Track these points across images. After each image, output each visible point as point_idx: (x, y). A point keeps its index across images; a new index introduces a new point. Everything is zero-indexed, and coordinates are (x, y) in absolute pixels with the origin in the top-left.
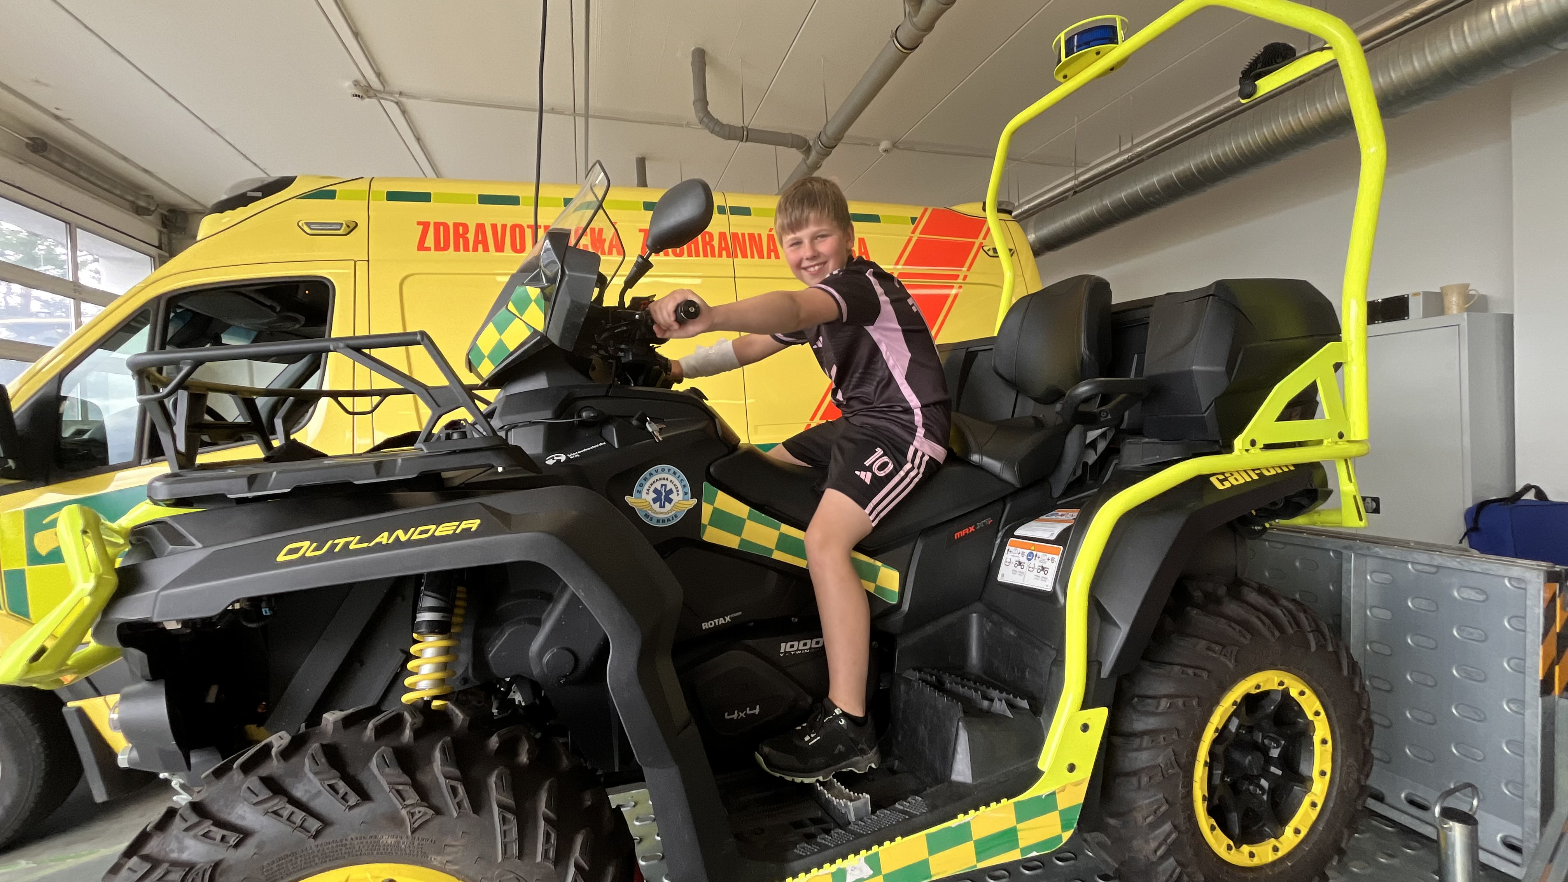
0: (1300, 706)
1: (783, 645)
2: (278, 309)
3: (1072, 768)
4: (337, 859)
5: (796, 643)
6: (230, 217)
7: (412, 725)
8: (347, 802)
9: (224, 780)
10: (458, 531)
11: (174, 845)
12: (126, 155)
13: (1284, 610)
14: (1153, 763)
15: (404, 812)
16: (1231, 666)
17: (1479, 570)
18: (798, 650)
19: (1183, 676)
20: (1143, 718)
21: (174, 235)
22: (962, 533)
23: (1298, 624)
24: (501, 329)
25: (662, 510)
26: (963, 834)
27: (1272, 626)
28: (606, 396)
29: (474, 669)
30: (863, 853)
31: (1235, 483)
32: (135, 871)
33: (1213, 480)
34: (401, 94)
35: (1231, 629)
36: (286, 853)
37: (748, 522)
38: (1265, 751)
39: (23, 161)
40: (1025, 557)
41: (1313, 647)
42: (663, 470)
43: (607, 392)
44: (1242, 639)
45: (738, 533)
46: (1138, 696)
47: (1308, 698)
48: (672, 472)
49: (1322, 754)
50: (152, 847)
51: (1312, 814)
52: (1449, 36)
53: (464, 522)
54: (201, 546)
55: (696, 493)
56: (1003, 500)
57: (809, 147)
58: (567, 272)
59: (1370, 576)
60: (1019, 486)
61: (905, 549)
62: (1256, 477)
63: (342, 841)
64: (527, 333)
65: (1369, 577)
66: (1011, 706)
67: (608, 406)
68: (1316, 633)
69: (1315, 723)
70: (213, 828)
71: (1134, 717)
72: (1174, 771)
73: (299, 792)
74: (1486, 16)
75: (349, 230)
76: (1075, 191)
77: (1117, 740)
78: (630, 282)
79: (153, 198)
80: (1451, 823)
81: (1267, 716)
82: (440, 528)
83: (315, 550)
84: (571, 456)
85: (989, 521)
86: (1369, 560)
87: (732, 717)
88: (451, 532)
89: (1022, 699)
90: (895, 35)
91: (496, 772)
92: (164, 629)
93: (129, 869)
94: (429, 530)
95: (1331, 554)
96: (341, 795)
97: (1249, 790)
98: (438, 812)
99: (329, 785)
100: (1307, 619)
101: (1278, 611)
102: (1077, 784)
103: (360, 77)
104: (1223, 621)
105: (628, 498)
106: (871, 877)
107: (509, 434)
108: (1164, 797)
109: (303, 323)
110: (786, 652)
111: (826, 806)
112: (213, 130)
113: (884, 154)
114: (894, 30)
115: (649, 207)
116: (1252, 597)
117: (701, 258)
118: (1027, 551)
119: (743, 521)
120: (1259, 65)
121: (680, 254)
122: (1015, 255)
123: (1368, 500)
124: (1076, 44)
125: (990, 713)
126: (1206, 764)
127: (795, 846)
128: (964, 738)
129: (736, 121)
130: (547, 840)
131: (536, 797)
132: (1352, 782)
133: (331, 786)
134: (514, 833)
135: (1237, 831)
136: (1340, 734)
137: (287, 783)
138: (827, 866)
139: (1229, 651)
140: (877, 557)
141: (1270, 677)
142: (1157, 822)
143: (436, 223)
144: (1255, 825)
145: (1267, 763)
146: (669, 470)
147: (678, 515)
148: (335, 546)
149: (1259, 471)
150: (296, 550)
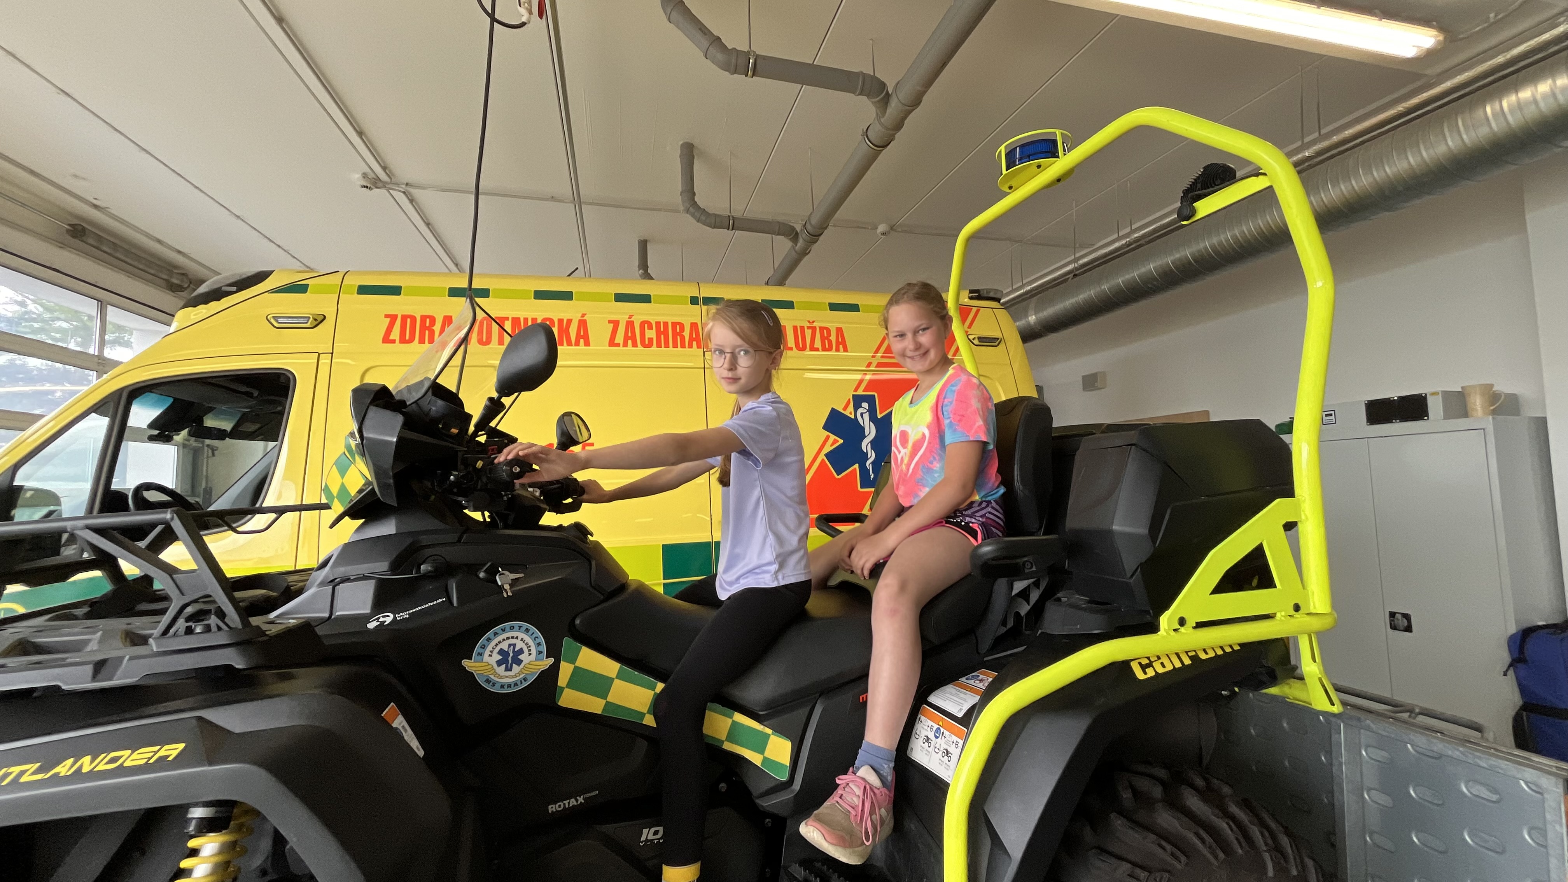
1: (645, 831)
2: (256, 394)
5: (661, 829)
6: (203, 310)
10: (151, 761)
12: (161, 238)
13: (1231, 823)
23: (1251, 842)
24: (343, 472)
25: (509, 673)
27: (1214, 845)
28: (458, 542)
29: (272, 860)
31: (1160, 668)
33: (1135, 664)
34: (407, 184)
35: (1159, 848)
39: (63, 245)
40: (933, 732)
42: (512, 628)
43: (460, 538)
44: (1175, 863)
45: (604, 694)
48: (523, 629)
52: (1443, 131)
53: (167, 747)
55: (554, 651)
57: (797, 234)
58: (365, 435)
59: (1365, 752)
61: (803, 712)
64: (363, 482)
68: (1275, 852)
74: (1479, 113)
75: (317, 322)
76: (1075, 274)
79: (187, 275)
82: (134, 755)
84: (399, 617)
88: (143, 762)
90: (866, 133)
94: (120, 758)
100: (1262, 834)
101: (1223, 825)
103: (368, 170)
104: (1152, 837)
105: (465, 663)
107: (336, 589)
110: (647, 840)
113: (883, 237)
114: (865, 130)
115: (620, 298)
116: (1194, 802)
117: (671, 349)
118: (936, 726)
119: (610, 680)
120: (1199, 186)
121: (650, 345)
122: (1002, 343)
123: (1397, 615)
124: (1018, 157)
129: (724, 212)
139: (1158, 879)
140: (768, 723)
143: (403, 316)
146: (520, 627)
147: (527, 677)
148: (7, 775)
149: (1194, 654)
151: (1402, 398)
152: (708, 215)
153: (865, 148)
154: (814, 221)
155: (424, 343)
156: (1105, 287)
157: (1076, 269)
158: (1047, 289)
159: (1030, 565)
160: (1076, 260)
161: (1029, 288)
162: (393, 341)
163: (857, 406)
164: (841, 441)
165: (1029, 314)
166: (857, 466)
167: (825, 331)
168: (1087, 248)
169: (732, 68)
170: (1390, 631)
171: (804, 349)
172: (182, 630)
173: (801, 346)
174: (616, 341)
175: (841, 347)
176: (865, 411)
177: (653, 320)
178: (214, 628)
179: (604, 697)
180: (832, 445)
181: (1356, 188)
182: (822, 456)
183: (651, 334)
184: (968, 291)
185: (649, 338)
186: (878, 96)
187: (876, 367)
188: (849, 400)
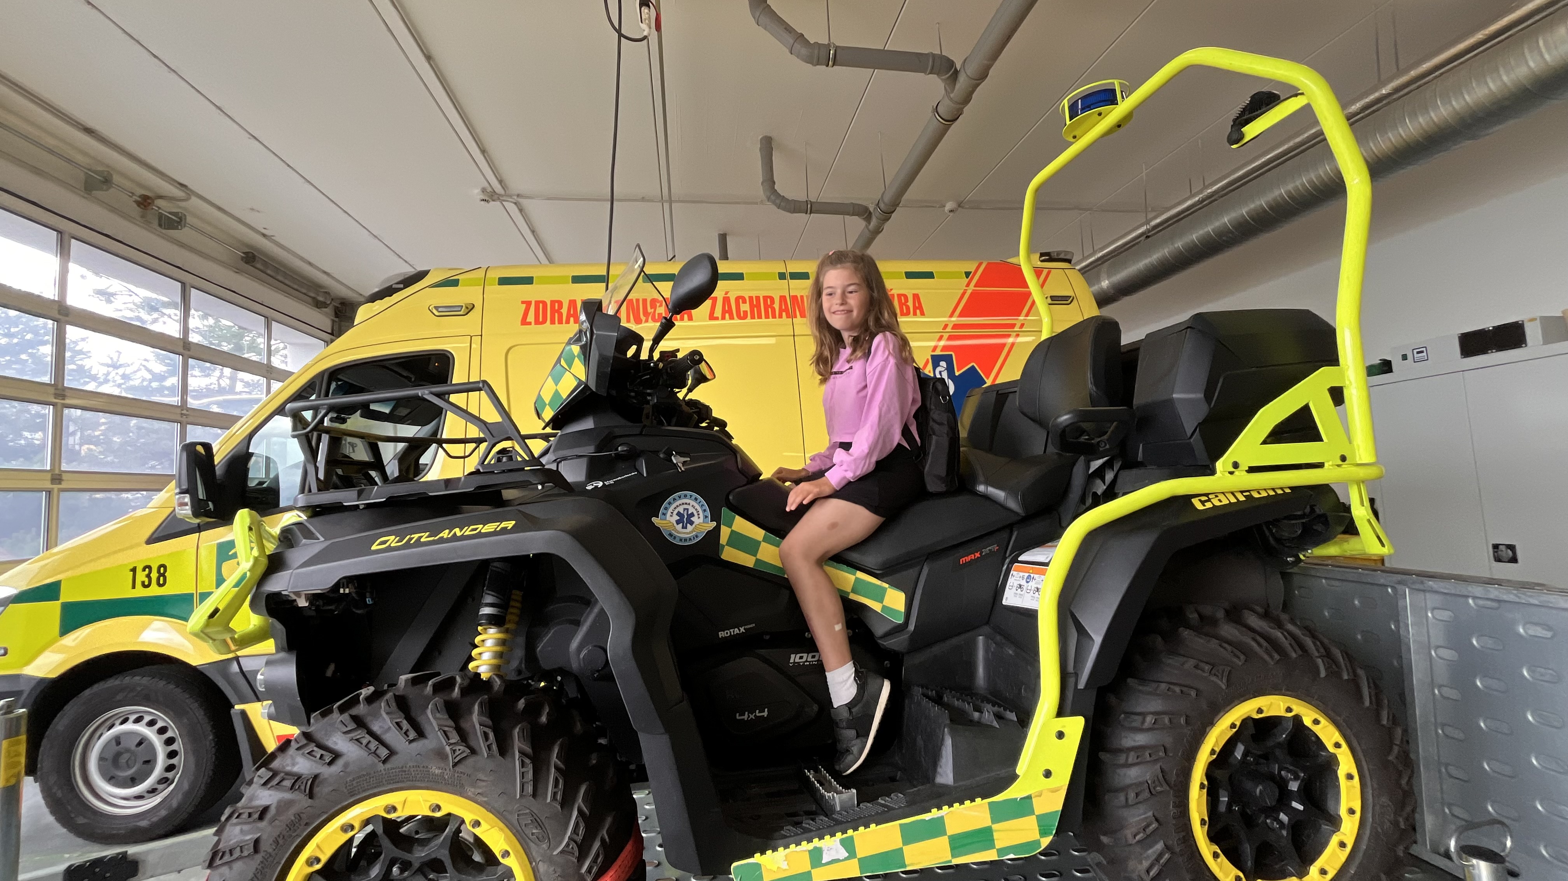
0: (1317, 738)
1: (793, 656)
2: (413, 380)
3: (1048, 774)
4: (398, 782)
5: (805, 655)
6: (379, 305)
7: (460, 685)
8: (408, 736)
9: (326, 719)
10: (498, 529)
11: (289, 761)
12: (312, 261)
13: (1285, 633)
14: (1140, 780)
15: (448, 748)
16: (1224, 687)
18: (806, 661)
19: (1170, 693)
20: (1132, 735)
21: (343, 323)
22: (968, 559)
23: (1303, 648)
24: (557, 382)
25: (684, 530)
26: (937, 829)
27: (1269, 648)
28: (641, 434)
29: (526, 661)
30: (839, 835)
31: (1217, 503)
32: (262, 777)
33: (1196, 502)
34: (518, 196)
35: (1222, 650)
36: (363, 773)
37: (763, 544)
38: (1282, 784)
39: (238, 271)
40: (1025, 580)
41: (1323, 674)
42: (685, 496)
43: (641, 432)
44: (1235, 660)
45: (754, 552)
46: (1126, 713)
47: (1325, 727)
48: (693, 498)
49: (1348, 789)
50: (276, 763)
51: (1340, 855)
53: (503, 523)
54: (323, 539)
55: (716, 516)
56: (1010, 527)
57: (870, 213)
58: (595, 332)
59: (1432, 613)
60: (1024, 515)
61: (912, 572)
63: (402, 767)
64: (575, 383)
65: (1430, 615)
66: (999, 717)
67: (640, 443)
68: (1327, 659)
69: (1338, 756)
70: (315, 749)
71: (1123, 734)
72: (1162, 789)
73: (376, 727)
75: (467, 311)
76: (1147, 235)
77: (1105, 756)
78: (657, 340)
79: (329, 294)
80: (1475, 861)
81: (1280, 745)
82: (486, 527)
83: (397, 542)
84: (607, 483)
85: (995, 548)
86: (1428, 595)
87: (742, 717)
88: (493, 530)
89: (1011, 711)
90: (936, 109)
91: (520, 726)
92: (297, 605)
93: (259, 776)
94: (477, 528)
95: (1390, 590)
96: (404, 731)
97: (1266, 823)
98: (473, 751)
99: (396, 723)
100: (1315, 644)
101: (1278, 634)
102: (1055, 791)
103: (486, 185)
104: (1215, 641)
105: (654, 519)
106: (846, 859)
107: (560, 465)
108: (1154, 816)
110: (794, 662)
111: (819, 801)
112: (375, 237)
113: (951, 214)
114: (935, 107)
116: (1253, 621)
117: (764, 320)
118: (1026, 575)
119: (759, 543)
120: (1247, 113)
121: (745, 317)
122: (1075, 301)
123: (1501, 547)
124: (1080, 107)
125: (979, 723)
126: (1202, 786)
127: (782, 828)
128: (948, 742)
129: (801, 197)
130: (556, 785)
131: (550, 749)
132: (1388, 824)
133: (397, 723)
134: (530, 775)
135: (1249, 863)
136: (1369, 770)
137: (368, 720)
138: (804, 843)
139: (1221, 672)
140: (885, 579)
141: (1273, 701)
142: (1147, 842)
143: (536, 302)
144: (1276, 864)
145: (1284, 797)
146: (691, 496)
147: (699, 535)
148: (411, 539)
149: (1248, 494)
150: (384, 542)
151: (1497, 328)
152: (788, 201)
153: (935, 124)
154: (887, 198)
155: (554, 323)
156: (1179, 244)
157: (1149, 231)
158: (1119, 254)
159: (1103, 444)
160: (1147, 222)
161: (1100, 254)
162: (530, 323)
163: (936, 365)
165: (1101, 279)
167: (903, 298)
169: (815, 61)
170: (1493, 562)
172: (495, 460)
174: (715, 315)
175: (918, 311)
176: (943, 369)
177: (746, 294)
179: (755, 556)
181: (1435, 119)
183: (745, 307)
184: (1039, 255)
185: (744, 311)
186: (947, 74)
187: (952, 329)
188: (928, 360)
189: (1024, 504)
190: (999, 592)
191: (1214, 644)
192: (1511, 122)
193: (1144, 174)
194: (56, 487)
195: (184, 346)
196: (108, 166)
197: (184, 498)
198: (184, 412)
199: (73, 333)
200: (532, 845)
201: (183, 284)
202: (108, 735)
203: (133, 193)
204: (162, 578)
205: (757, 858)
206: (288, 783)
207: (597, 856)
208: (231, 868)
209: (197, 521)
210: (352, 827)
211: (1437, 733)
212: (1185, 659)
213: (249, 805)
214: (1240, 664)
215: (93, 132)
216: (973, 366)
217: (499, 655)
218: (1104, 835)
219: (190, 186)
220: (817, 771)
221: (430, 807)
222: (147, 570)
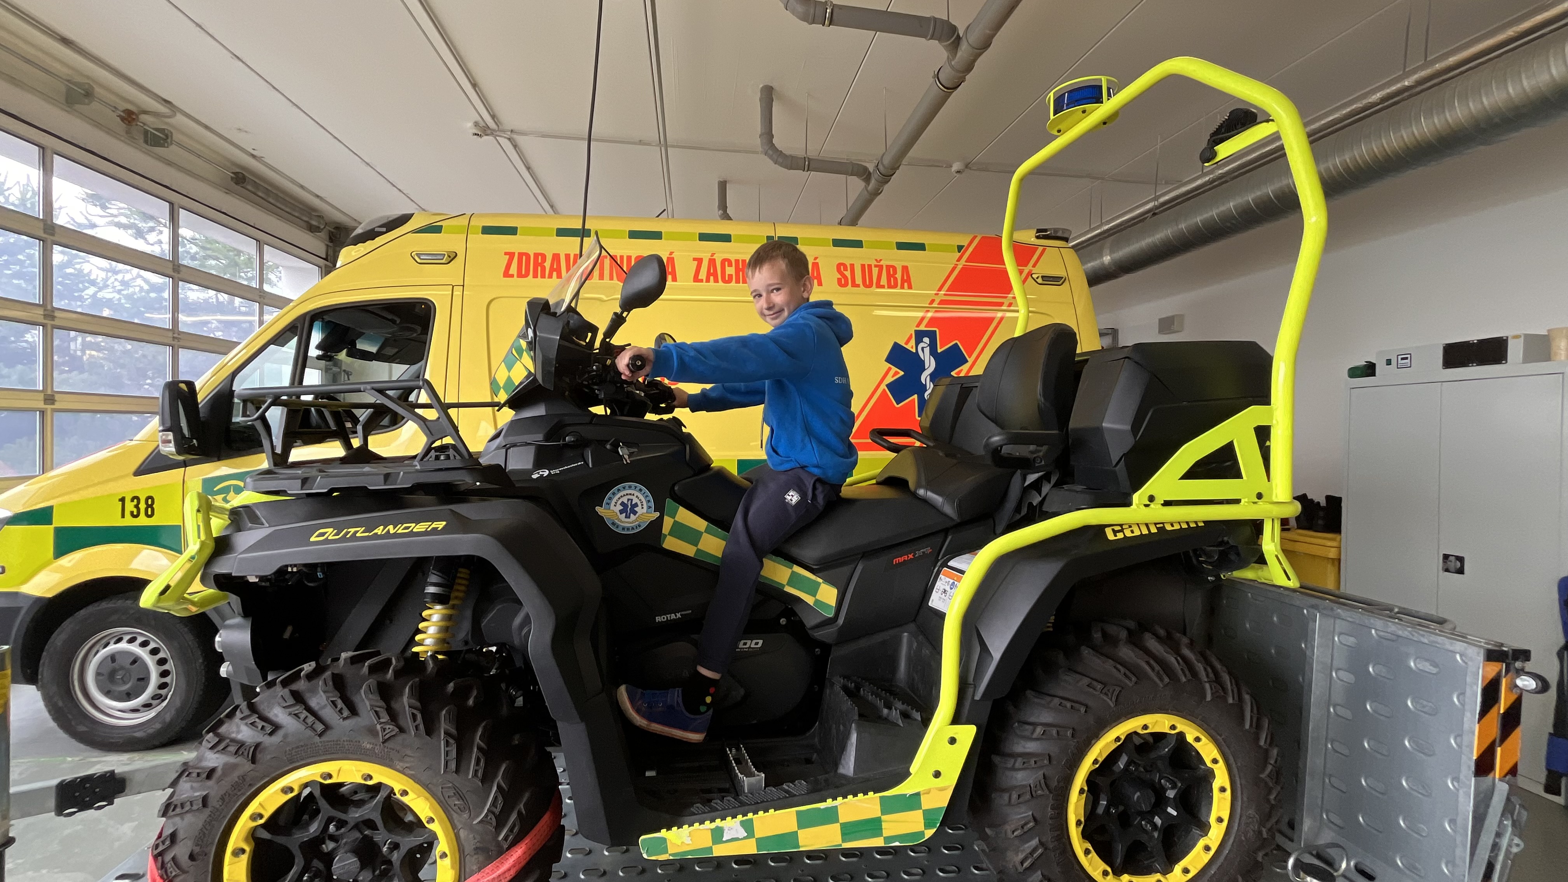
0: (1198, 753)
2: (398, 322)
3: (937, 774)
4: (333, 753)
6: (362, 248)
7: (394, 668)
8: (342, 714)
9: (270, 691)
10: (429, 529)
11: (234, 729)
12: (303, 184)
13: (1179, 658)
14: (1025, 783)
16: (1112, 705)
17: (1426, 641)
19: (1061, 708)
20: (1023, 742)
22: (901, 559)
23: (1194, 673)
24: (509, 368)
25: (627, 520)
26: (831, 816)
27: (1162, 672)
28: (590, 423)
29: (473, 634)
30: (740, 817)
31: (1128, 534)
32: (209, 742)
33: (1108, 532)
34: (512, 131)
35: (1116, 670)
36: (301, 744)
37: (704, 535)
38: (1160, 791)
39: (228, 191)
40: (947, 585)
41: (1209, 697)
42: (630, 487)
43: (592, 420)
44: (1127, 681)
45: (695, 542)
46: (1019, 722)
47: (1205, 744)
48: (638, 489)
49: (1219, 801)
50: (223, 730)
51: (1204, 857)
53: (435, 523)
54: (267, 526)
55: (659, 507)
56: (946, 531)
57: (870, 173)
58: (538, 333)
59: (1338, 638)
60: (958, 521)
61: (846, 570)
62: (1154, 530)
63: (337, 741)
64: (526, 373)
65: (1336, 639)
66: (905, 715)
67: (588, 434)
68: (1215, 684)
69: (1215, 770)
70: (257, 720)
71: (1015, 741)
72: (1042, 793)
73: (313, 703)
75: (450, 259)
76: (1153, 212)
77: (996, 759)
78: (610, 332)
79: (323, 217)
80: (1309, 879)
81: (1161, 758)
82: (418, 526)
83: (335, 535)
84: (552, 472)
85: (928, 550)
86: (1338, 621)
88: (424, 530)
89: (917, 711)
90: (937, 76)
91: (447, 708)
92: (248, 581)
93: (207, 740)
94: (410, 527)
95: (1305, 611)
96: (338, 709)
97: (1141, 824)
98: (402, 730)
99: (331, 701)
100: (1205, 669)
101: (1172, 659)
102: (942, 789)
103: (479, 119)
104: (1111, 662)
105: (598, 509)
106: (745, 838)
107: (509, 451)
108: (1032, 816)
109: (419, 333)
111: (733, 778)
112: (368, 164)
113: (958, 175)
114: (936, 73)
115: (704, 237)
116: (1152, 644)
118: (952, 581)
119: (700, 534)
120: (1223, 130)
121: (729, 281)
122: (1067, 283)
123: (1451, 558)
124: (1065, 102)
125: (886, 720)
126: (1082, 791)
127: (692, 804)
128: (854, 737)
129: (800, 153)
130: (478, 762)
131: (475, 731)
132: (1252, 833)
133: (333, 702)
134: (454, 754)
135: (1119, 860)
136: (1241, 785)
137: (307, 696)
138: (707, 823)
139: (1111, 691)
140: (819, 574)
141: (1159, 720)
142: (1025, 837)
143: (519, 254)
144: (1147, 860)
145: (1160, 802)
146: (636, 487)
147: (641, 525)
148: (348, 533)
149: (1162, 525)
150: (323, 534)
151: (1481, 342)
152: (785, 156)
153: (936, 90)
154: (887, 161)
155: (537, 277)
156: (1183, 226)
157: (1157, 207)
158: (1125, 228)
159: (1039, 460)
160: (1156, 198)
161: (1107, 227)
162: (512, 276)
163: (919, 341)
164: (902, 373)
165: (1104, 254)
166: (916, 396)
167: (891, 269)
168: (1173, 184)
169: (810, 18)
170: (1441, 572)
171: (870, 286)
172: (434, 457)
173: (868, 283)
174: (700, 278)
175: (906, 284)
176: (926, 345)
177: (733, 258)
178: (452, 457)
179: (696, 545)
180: (893, 376)
181: (1450, 120)
182: (883, 386)
183: (730, 271)
184: (1034, 232)
185: (729, 275)
186: (948, 40)
187: (939, 304)
188: (911, 335)
189: (960, 510)
190: (927, 593)
191: (1109, 665)
192: (1524, 132)
193: (1158, 146)
194: (49, 407)
195: (173, 269)
196: (88, 77)
197: (167, 435)
198: (175, 335)
199: (59, 255)
200: (455, 816)
201: (172, 204)
202: (104, 652)
203: (115, 107)
204: (150, 509)
205: (664, 833)
206: (232, 749)
207: (513, 826)
208: (183, 819)
209: (181, 458)
210: (291, 790)
211: (1326, 746)
212: (1081, 676)
213: (199, 765)
214: (1131, 685)
215: (70, 43)
216: (956, 344)
217: (444, 630)
218: (988, 827)
219: (174, 103)
220: (738, 749)
221: (362, 776)
222: (135, 500)
